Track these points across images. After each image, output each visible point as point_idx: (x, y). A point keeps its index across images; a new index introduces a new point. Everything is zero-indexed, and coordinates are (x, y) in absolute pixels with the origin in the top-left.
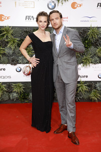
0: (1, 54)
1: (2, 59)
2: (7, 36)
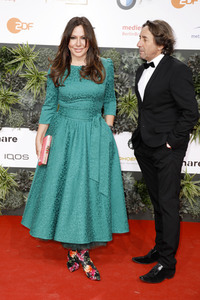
0: (9, 105)
1: (10, 116)
2: (24, 66)
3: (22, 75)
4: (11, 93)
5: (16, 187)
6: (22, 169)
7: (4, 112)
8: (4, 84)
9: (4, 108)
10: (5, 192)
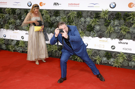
1: (126, 36)
2: (133, 19)
3: (132, 22)
4: (127, 28)
5: (126, 59)
6: (129, 53)
7: (124, 34)
8: (125, 25)
9: (124, 33)
10: (122, 60)
